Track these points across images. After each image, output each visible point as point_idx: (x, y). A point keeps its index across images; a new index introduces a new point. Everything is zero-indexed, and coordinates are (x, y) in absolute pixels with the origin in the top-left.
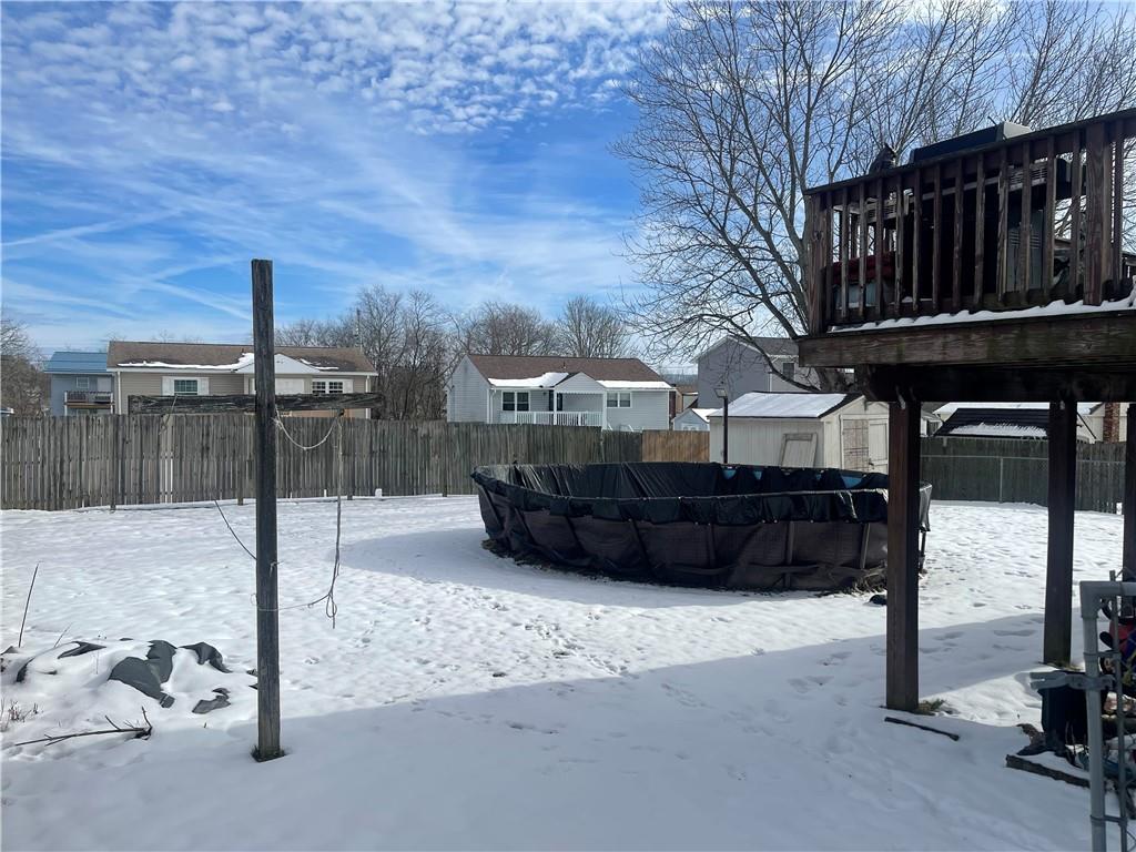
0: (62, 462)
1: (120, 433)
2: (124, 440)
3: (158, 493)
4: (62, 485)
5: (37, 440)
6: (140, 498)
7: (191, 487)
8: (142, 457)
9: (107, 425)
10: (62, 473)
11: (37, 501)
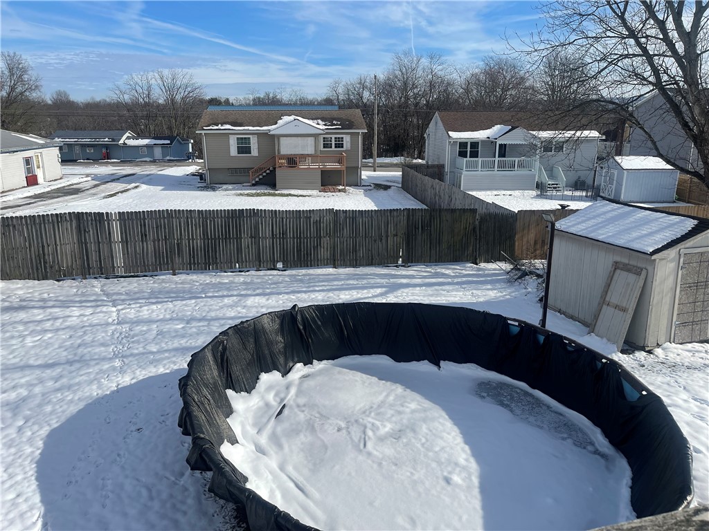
0: (43, 246)
1: (82, 225)
2: (85, 231)
3: (114, 267)
4: (45, 263)
5: (23, 230)
6: (101, 270)
7: (136, 262)
8: (99, 243)
9: (71, 220)
10: (44, 255)
11: (29, 274)
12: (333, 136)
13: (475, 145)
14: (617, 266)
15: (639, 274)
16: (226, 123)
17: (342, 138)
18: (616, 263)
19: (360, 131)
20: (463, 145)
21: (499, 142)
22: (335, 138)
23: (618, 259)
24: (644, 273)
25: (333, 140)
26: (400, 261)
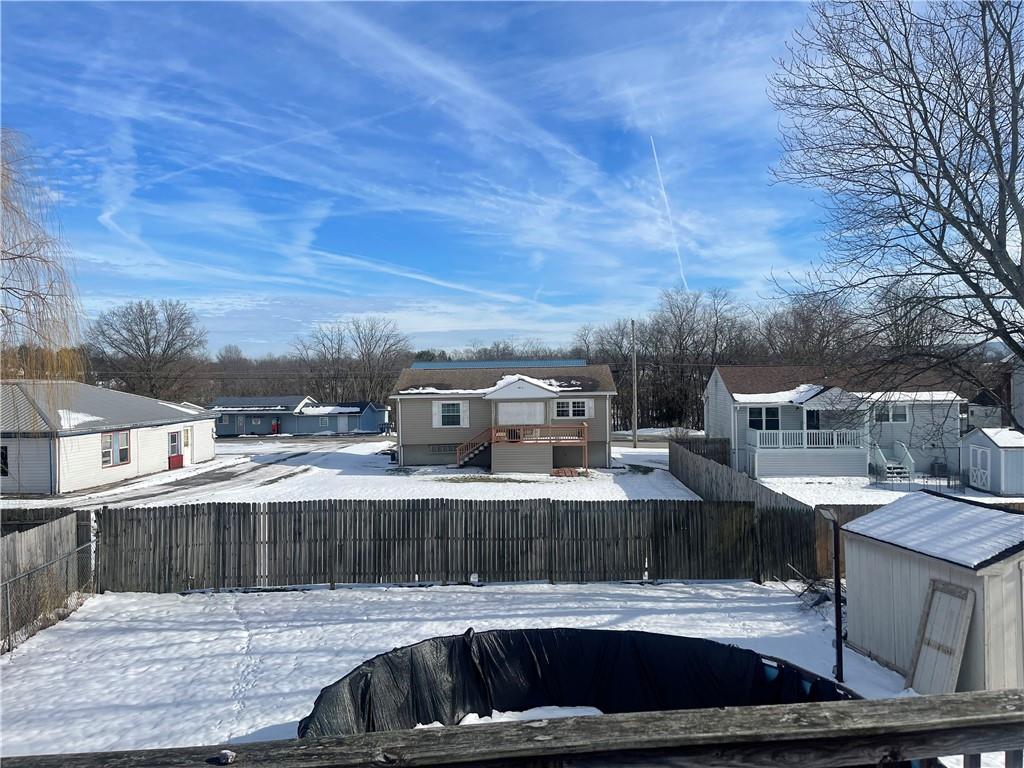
0: (171, 548)
1: (221, 521)
2: (225, 527)
3: (255, 577)
4: (170, 569)
5: (149, 525)
6: (239, 581)
7: (285, 571)
8: (240, 543)
9: (210, 514)
10: (171, 559)
11: (148, 585)
12: (571, 401)
13: (772, 411)
14: (935, 586)
15: (964, 597)
16: (429, 386)
17: (583, 403)
18: (934, 581)
19: (608, 394)
20: (755, 412)
21: (806, 408)
22: (574, 403)
23: (936, 575)
24: (970, 596)
25: (571, 405)
26: (646, 577)
